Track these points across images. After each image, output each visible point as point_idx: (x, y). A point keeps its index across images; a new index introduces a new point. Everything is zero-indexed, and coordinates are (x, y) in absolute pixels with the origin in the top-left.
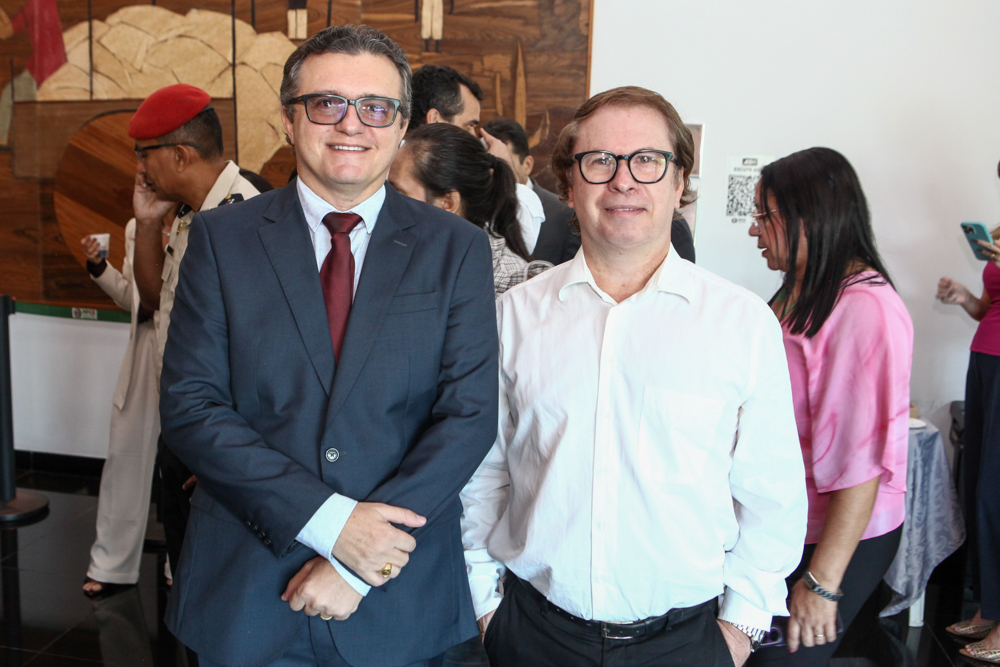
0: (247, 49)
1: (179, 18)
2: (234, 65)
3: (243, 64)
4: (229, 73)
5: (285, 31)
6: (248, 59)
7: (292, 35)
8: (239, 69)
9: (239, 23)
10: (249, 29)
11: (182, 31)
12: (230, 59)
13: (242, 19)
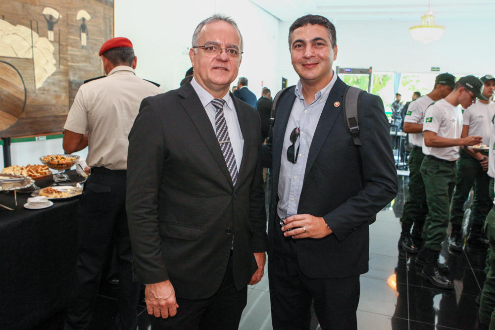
0: (36, 42)
1: (13, 26)
2: (32, 47)
3: (36, 47)
4: (31, 50)
5: (47, 38)
6: (36, 45)
7: (50, 39)
8: (34, 49)
9: (34, 32)
10: (37, 35)
11: (14, 32)
12: (31, 45)
13: (35, 31)
